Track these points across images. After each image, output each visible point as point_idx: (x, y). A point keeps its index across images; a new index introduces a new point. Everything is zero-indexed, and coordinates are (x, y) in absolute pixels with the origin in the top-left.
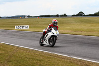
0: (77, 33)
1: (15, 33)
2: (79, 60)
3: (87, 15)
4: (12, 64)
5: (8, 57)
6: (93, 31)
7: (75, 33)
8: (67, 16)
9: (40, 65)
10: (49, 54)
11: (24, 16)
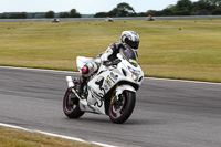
6: (159, 63)
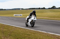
0: (51, 19)
1: (14, 19)
2: (53, 35)
3: (58, 8)
4: (12, 37)
5: (10, 33)
7: (50, 18)
8: (45, 8)
9: (29, 38)
10: (34, 31)
11: (19, 9)
